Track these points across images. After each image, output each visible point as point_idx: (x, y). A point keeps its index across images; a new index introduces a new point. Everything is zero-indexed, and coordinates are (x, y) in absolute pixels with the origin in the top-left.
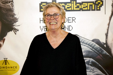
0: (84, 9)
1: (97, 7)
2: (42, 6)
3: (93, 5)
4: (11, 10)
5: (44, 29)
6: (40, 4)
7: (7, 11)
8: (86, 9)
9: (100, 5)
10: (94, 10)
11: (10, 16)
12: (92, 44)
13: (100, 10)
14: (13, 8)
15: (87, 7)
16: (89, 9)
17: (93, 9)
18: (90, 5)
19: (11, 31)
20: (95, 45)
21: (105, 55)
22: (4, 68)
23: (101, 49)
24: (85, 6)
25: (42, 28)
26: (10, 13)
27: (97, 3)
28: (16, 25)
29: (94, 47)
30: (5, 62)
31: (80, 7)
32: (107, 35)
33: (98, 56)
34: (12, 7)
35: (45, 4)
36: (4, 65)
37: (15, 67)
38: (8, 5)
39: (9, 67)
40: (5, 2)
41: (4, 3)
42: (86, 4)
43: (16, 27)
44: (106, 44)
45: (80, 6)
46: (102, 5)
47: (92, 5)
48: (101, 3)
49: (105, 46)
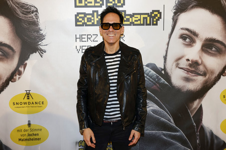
0: (135, 23)
1: (153, 21)
2: (78, 17)
3: (148, 18)
4: (35, 24)
5: (81, 50)
6: (75, 15)
7: (29, 24)
8: (139, 22)
9: (157, 18)
10: (150, 25)
11: (34, 32)
12: (147, 70)
13: (156, 24)
14: (37, 21)
15: (140, 20)
16: (142, 23)
17: (148, 23)
18: (144, 18)
19: (36, 53)
20: (150, 71)
21: (163, 85)
22: (25, 103)
23: (157, 77)
24: (137, 19)
25: (78, 48)
26: (34, 27)
27: (153, 15)
28: (43, 45)
29: (148, 74)
30: (27, 95)
31: (131, 21)
32: (165, 58)
33: (154, 86)
34: (37, 19)
35: (83, 15)
37: (41, 103)
38: (30, 16)
39: (33, 103)
40: (26, 12)
41: (24, 13)
42: (139, 16)
43: (42, 48)
44: (165, 69)
45: (131, 19)
46: (160, 17)
47: (146, 18)
48: (159, 15)
49: (163, 72)
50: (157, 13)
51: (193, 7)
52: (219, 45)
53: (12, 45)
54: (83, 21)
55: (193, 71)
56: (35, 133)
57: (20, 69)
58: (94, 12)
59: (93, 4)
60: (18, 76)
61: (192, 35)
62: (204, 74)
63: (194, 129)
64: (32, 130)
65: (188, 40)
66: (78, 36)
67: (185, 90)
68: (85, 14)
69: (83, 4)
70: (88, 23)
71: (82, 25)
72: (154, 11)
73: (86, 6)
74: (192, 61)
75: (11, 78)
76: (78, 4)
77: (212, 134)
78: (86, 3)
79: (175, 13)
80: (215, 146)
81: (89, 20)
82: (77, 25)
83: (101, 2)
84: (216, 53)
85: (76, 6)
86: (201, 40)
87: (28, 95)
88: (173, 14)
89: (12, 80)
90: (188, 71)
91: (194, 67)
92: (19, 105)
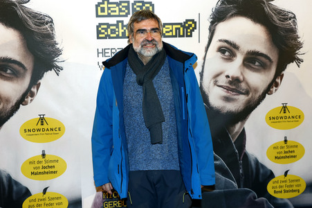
0: (167, 34)
2: (100, 29)
4: (50, 36)
6: (97, 26)
8: (170, 34)
9: (191, 28)
10: (183, 36)
11: (49, 46)
13: (191, 36)
14: (53, 34)
15: (172, 31)
16: (174, 34)
17: (181, 34)
18: (176, 29)
19: (51, 70)
22: (39, 130)
24: (168, 30)
25: (101, 64)
26: (49, 41)
28: (59, 61)
30: (40, 121)
32: (202, 75)
34: (52, 31)
36: (40, 126)
37: (57, 129)
38: (44, 27)
39: (48, 130)
40: (39, 23)
41: (37, 24)
42: (170, 27)
44: (201, 87)
46: (195, 28)
47: (179, 29)
48: (193, 25)
50: (191, 23)
51: (232, 16)
52: (263, 59)
53: (23, 62)
54: (106, 33)
55: (234, 89)
56: (50, 165)
57: (32, 89)
58: (118, 22)
59: (117, 13)
60: (30, 98)
61: (232, 48)
62: (247, 93)
63: (236, 156)
64: (46, 162)
65: (227, 53)
66: (100, 51)
67: (225, 111)
68: (109, 25)
69: (106, 13)
70: (112, 35)
71: (105, 38)
72: (187, 21)
73: (109, 15)
74: (233, 78)
75: (22, 101)
76: (100, 13)
77: (257, 162)
78: (110, 11)
79: (212, 23)
80: (260, 177)
81: (113, 31)
82: (98, 38)
83: (126, 11)
84: (260, 68)
85: (97, 16)
86: (242, 53)
87: (42, 120)
88: (210, 24)
89: (23, 103)
90: (228, 89)
91: (235, 85)
92: (32, 133)
